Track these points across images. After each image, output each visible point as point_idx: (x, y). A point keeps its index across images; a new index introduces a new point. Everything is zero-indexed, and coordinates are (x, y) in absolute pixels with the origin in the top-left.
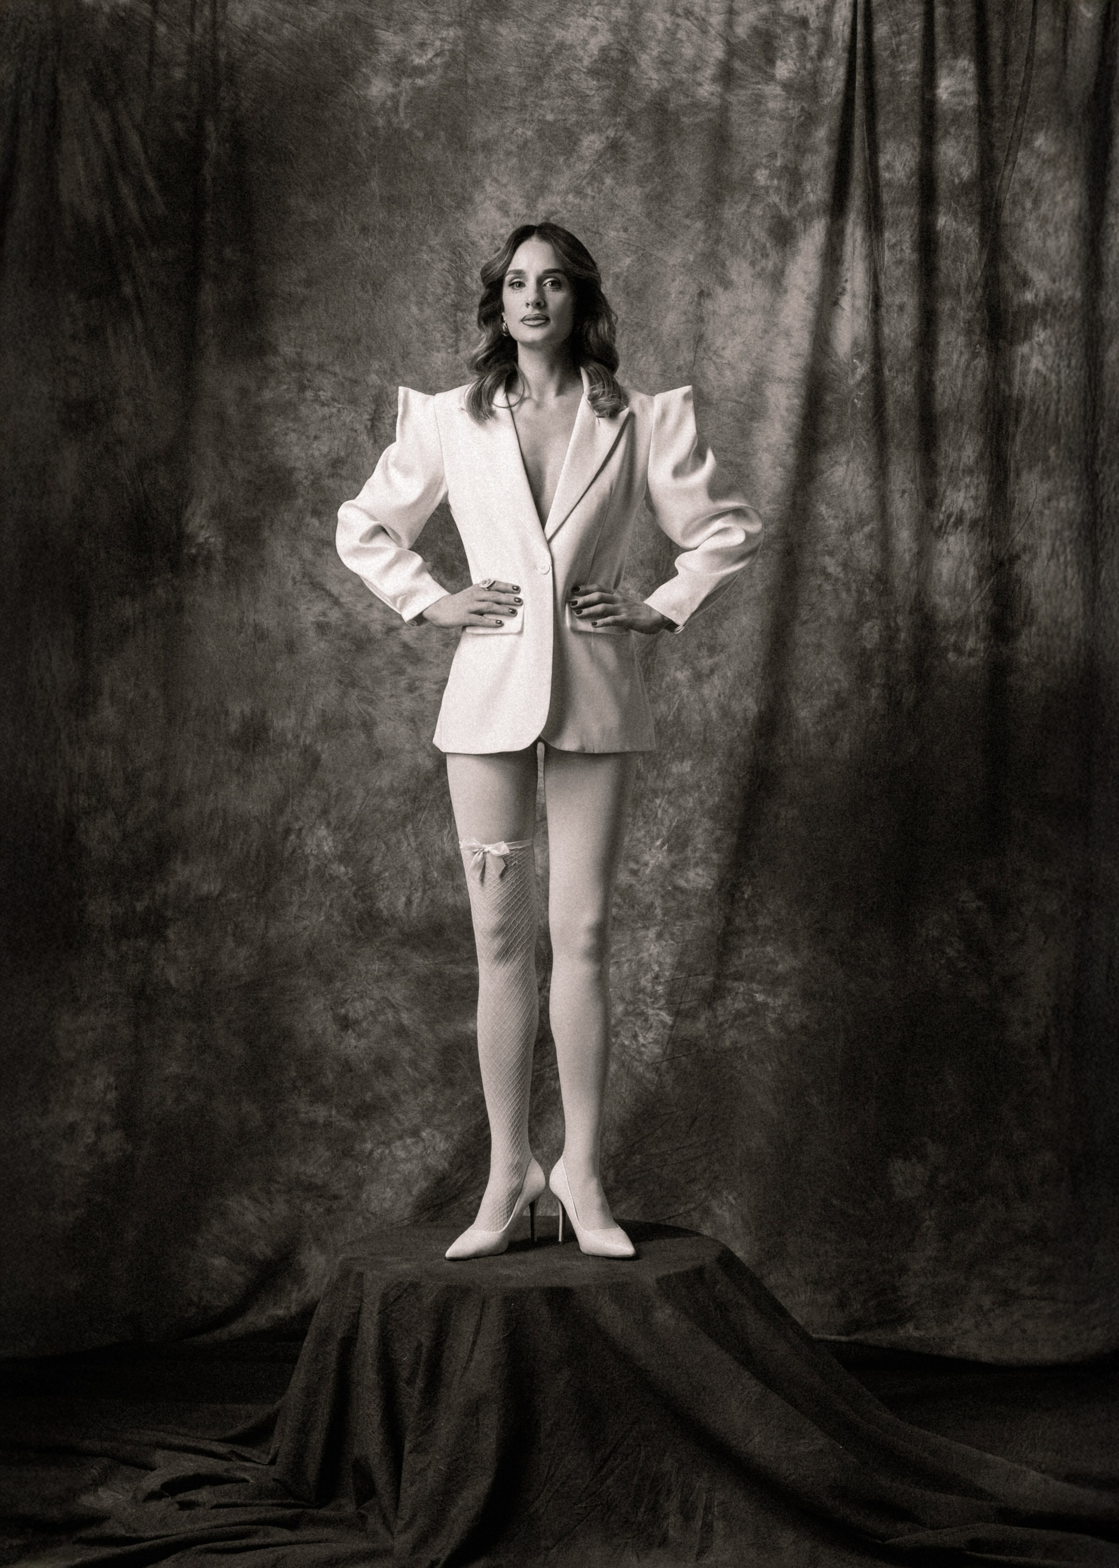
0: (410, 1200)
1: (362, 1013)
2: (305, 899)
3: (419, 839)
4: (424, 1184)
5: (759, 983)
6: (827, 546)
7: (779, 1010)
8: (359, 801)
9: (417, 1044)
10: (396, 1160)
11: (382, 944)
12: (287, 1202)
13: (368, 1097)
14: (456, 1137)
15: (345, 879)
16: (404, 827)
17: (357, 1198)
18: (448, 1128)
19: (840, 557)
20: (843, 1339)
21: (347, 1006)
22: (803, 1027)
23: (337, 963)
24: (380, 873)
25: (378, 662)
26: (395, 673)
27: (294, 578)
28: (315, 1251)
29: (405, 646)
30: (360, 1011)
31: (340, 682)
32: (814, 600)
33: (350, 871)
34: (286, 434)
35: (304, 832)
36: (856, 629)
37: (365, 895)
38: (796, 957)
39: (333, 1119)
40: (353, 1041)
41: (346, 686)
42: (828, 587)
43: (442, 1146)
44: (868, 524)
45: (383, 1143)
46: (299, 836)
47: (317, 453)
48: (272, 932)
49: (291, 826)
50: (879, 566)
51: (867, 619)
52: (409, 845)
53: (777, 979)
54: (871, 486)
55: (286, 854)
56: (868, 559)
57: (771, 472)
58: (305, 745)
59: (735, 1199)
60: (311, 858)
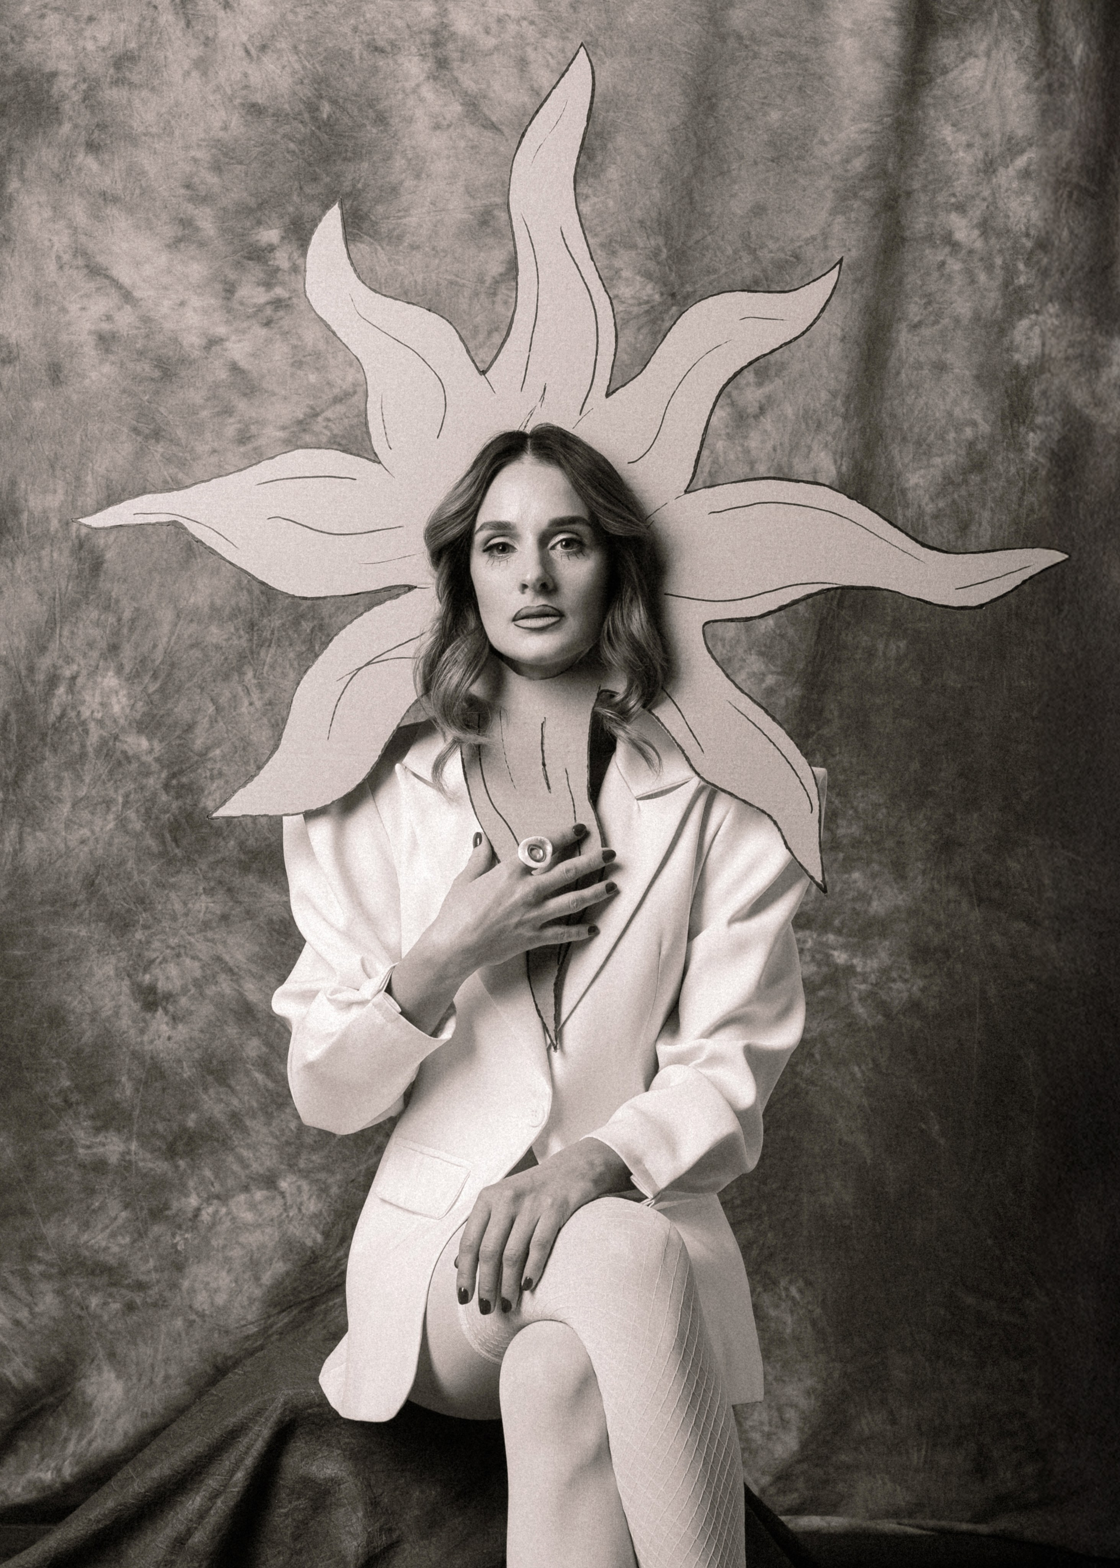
0: (258, 1292)
1: (178, 983)
2: (81, 793)
3: (267, 695)
4: (280, 1267)
5: (839, 932)
6: (954, 195)
7: (873, 978)
8: (166, 628)
9: (272, 1035)
10: (238, 1227)
11: (213, 866)
12: (60, 1292)
13: (191, 1120)
14: (334, 1190)
15: (149, 759)
16: (242, 674)
17: (174, 1286)
18: (322, 1176)
19: (977, 212)
20: (983, 1529)
21: (156, 971)
22: (914, 1006)
23: (141, 901)
24: (208, 749)
25: (196, 396)
26: (219, 414)
27: (59, 258)
28: (109, 1375)
29: (234, 368)
30: (175, 980)
31: (136, 430)
32: (933, 288)
33: (156, 744)
34: (43, 16)
35: (80, 681)
36: (1002, 332)
37: (183, 786)
38: (901, 890)
39: (133, 1158)
40: (164, 1027)
41: (147, 438)
42: (955, 266)
43: (312, 1206)
44: (1022, 151)
45: (218, 1197)
46: (71, 690)
47: (90, 46)
48: (30, 847)
49: (59, 672)
50: (1041, 224)
51: (1021, 315)
52: (251, 704)
53: (870, 925)
54: (1028, 88)
55: (51, 719)
56: (1021, 212)
57: (858, 69)
58: (78, 537)
59: (800, 1291)
60: (92, 726)
